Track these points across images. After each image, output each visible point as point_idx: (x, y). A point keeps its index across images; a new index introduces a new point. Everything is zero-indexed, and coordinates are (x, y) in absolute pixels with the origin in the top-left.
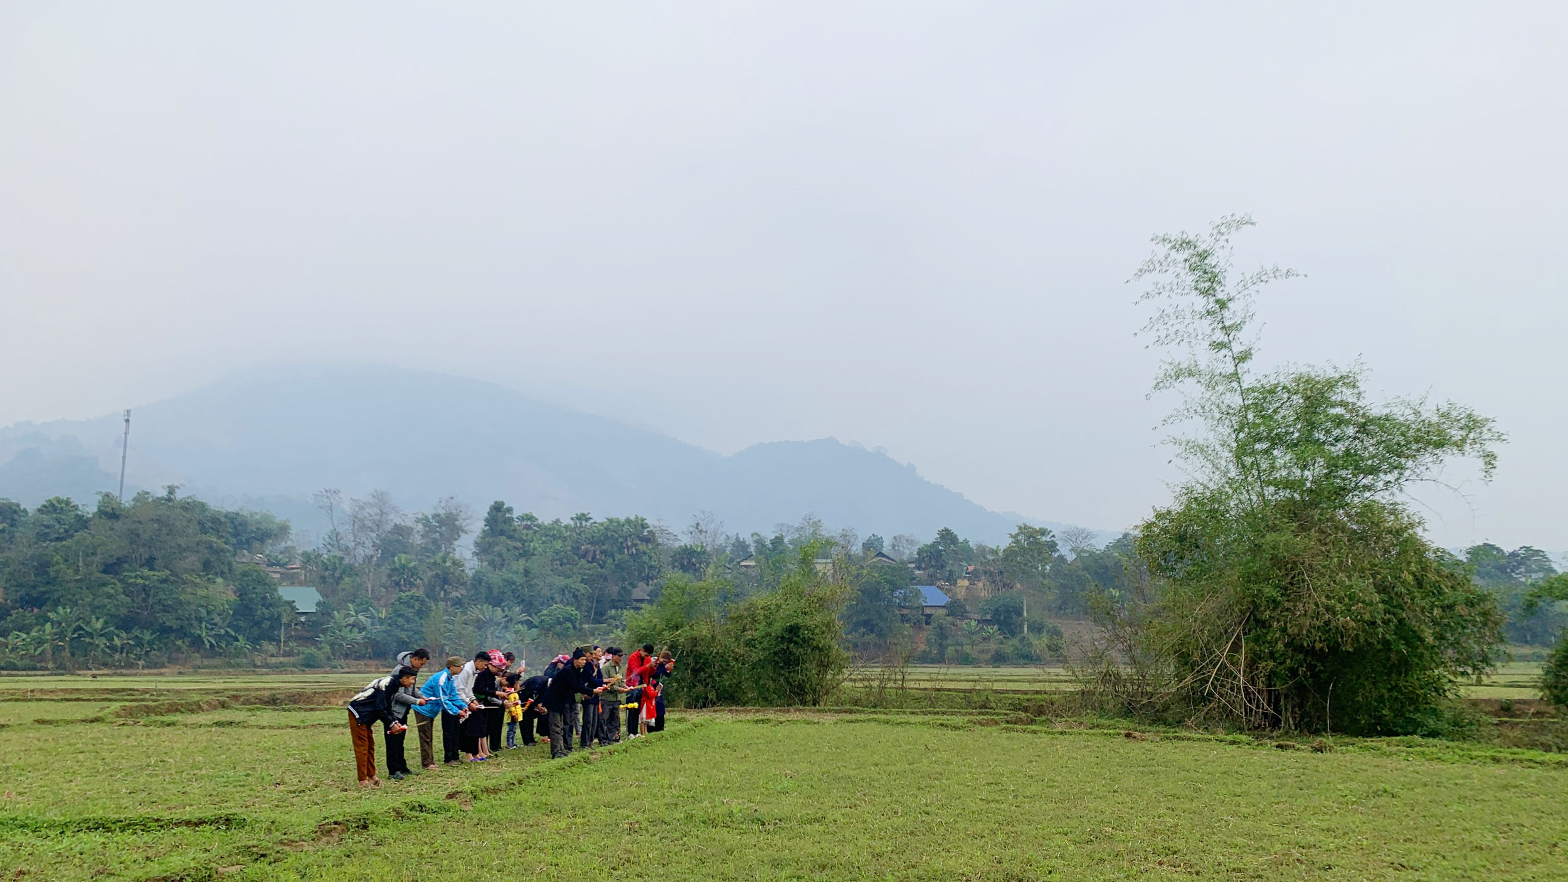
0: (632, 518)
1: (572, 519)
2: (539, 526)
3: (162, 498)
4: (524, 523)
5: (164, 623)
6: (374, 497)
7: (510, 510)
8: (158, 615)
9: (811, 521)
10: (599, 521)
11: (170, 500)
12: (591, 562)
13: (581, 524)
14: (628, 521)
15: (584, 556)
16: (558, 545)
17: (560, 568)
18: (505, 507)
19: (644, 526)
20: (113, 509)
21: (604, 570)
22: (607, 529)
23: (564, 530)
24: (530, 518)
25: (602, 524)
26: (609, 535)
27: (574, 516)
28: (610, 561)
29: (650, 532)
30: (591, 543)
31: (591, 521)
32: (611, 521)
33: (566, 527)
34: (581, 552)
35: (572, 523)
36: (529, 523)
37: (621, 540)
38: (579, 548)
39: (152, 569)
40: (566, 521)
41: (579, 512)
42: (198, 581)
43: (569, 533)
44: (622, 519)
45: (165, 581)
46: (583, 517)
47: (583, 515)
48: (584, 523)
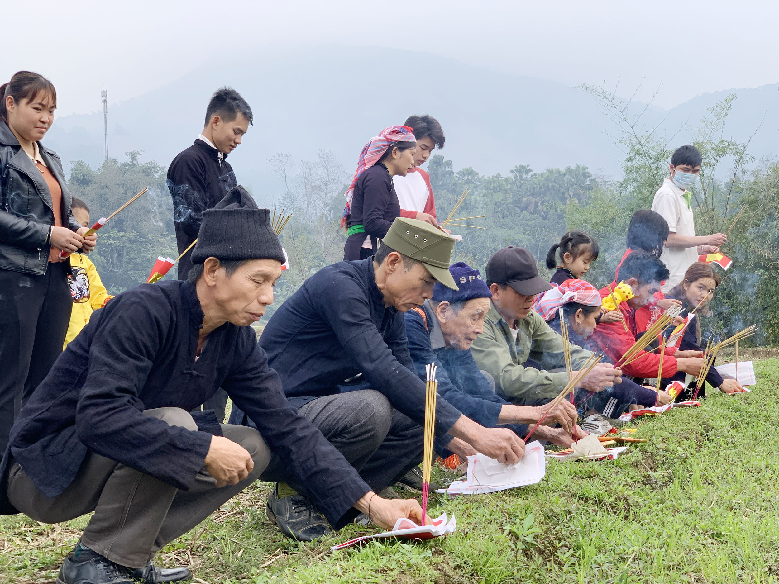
0: (573, 167)
1: (512, 171)
2: (479, 180)
3: (125, 165)
4: (465, 178)
5: (136, 280)
6: (320, 157)
7: (449, 163)
8: (130, 273)
9: (769, 163)
10: (539, 172)
11: (133, 165)
12: (533, 214)
13: (521, 177)
14: (569, 171)
15: (526, 208)
16: (499, 197)
17: (502, 220)
18: (444, 161)
19: (586, 175)
20: (84, 176)
21: (546, 221)
22: (547, 179)
23: (504, 183)
24: (470, 172)
25: (542, 175)
26: (550, 185)
27: (514, 169)
28: (552, 211)
29: (594, 180)
30: (533, 195)
31: (532, 173)
32: (551, 172)
33: (506, 180)
34: (523, 204)
35: (512, 176)
36: (470, 178)
37: (562, 190)
38: (520, 201)
39: (122, 230)
40: (506, 174)
41: (519, 164)
42: (162, 240)
43: (509, 186)
44: (563, 169)
45: (135, 241)
46: (523, 170)
47: (523, 167)
48: (524, 176)
